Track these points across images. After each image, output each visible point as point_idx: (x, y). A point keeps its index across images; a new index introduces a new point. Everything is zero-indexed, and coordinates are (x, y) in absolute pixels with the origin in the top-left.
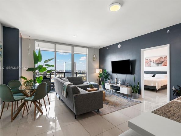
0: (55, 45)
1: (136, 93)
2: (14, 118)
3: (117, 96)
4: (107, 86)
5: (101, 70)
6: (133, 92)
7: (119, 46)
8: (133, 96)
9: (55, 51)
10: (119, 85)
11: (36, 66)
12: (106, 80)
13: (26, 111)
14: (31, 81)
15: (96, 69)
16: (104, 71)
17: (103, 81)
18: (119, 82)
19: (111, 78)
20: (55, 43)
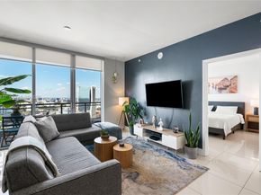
0: (34, 49)
1: (195, 146)
3: (157, 150)
4: (138, 129)
5: (127, 99)
6: (188, 145)
7: (160, 56)
8: (188, 153)
9: (34, 61)
10: (160, 129)
12: (136, 118)
15: (117, 98)
16: (132, 100)
17: (130, 119)
18: (161, 123)
19: (145, 114)
20: (34, 45)
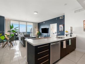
0: (19, 22)
2: (3, 47)
5: (38, 31)
11: (11, 30)
13: (7, 46)
14: (9, 35)
